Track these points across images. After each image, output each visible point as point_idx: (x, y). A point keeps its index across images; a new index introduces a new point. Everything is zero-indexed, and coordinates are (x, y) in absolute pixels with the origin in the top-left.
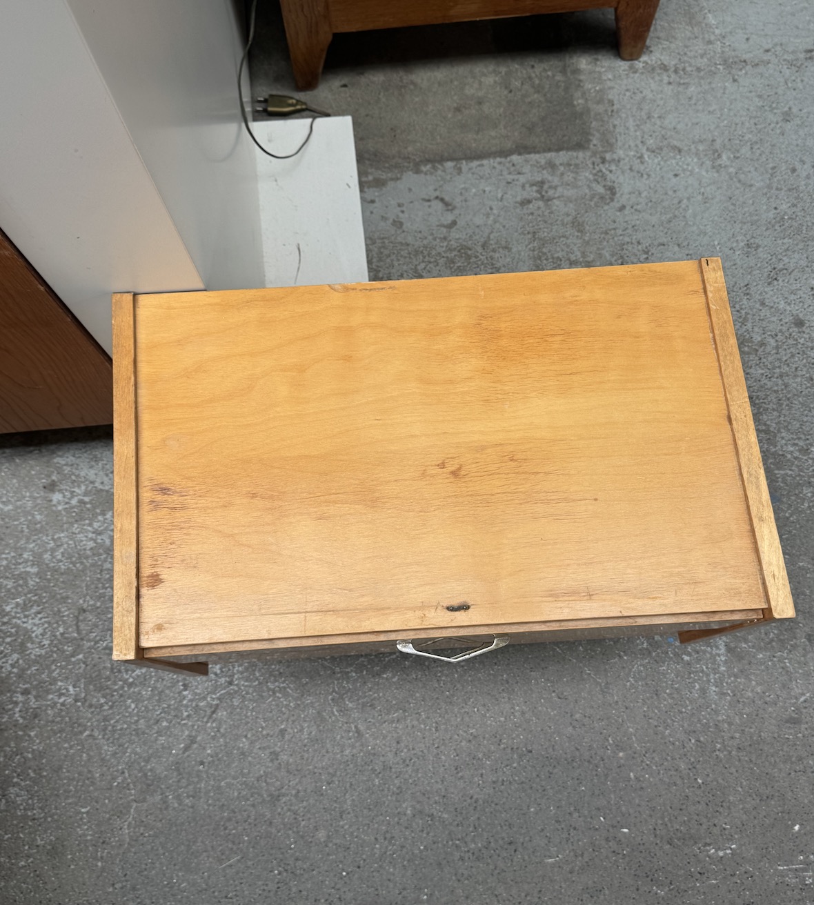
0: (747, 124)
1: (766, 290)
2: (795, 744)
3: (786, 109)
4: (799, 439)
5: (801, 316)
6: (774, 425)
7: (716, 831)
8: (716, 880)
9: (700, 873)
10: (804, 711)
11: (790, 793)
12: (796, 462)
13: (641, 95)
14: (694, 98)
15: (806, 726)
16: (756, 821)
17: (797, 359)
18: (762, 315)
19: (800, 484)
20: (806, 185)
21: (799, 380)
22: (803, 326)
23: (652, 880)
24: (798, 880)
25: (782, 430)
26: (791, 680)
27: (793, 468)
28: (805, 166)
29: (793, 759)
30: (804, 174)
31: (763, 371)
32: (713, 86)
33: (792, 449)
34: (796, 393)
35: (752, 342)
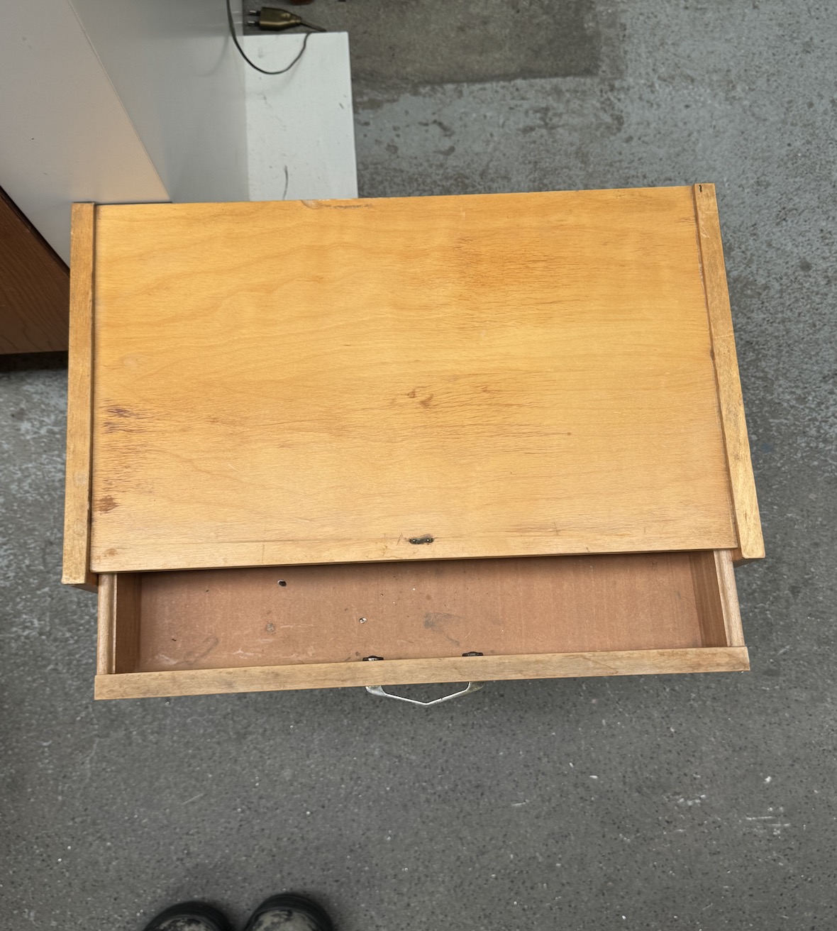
0: (765, 54)
1: (774, 230)
2: (772, 696)
3: (807, 39)
4: (797, 387)
5: (808, 259)
6: (773, 372)
7: (686, 780)
8: (683, 828)
9: (668, 822)
10: (782, 663)
11: (764, 745)
12: (792, 411)
13: (655, 19)
14: (711, 25)
15: (784, 678)
16: (727, 772)
17: (801, 304)
18: (768, 256)
19: (795, 433)
20: (823, 121)
21: (801, 325)
22: (810, 269)
23: (618, 827)
24: (765, 831)
25: (781, 378)
26: (771, 632)
27: (789, 417)
28: (823, 101)
29: (769, 711)
30: (821, 109)
31: (765, 316)
32: (732, 12)
33: (788, 397)
34: (797, 339)
35: (756, 285)
